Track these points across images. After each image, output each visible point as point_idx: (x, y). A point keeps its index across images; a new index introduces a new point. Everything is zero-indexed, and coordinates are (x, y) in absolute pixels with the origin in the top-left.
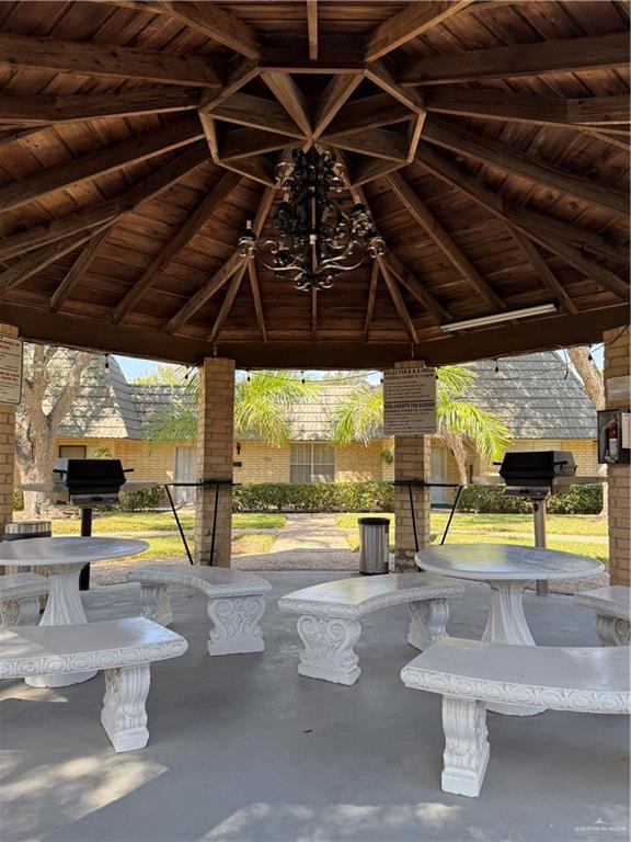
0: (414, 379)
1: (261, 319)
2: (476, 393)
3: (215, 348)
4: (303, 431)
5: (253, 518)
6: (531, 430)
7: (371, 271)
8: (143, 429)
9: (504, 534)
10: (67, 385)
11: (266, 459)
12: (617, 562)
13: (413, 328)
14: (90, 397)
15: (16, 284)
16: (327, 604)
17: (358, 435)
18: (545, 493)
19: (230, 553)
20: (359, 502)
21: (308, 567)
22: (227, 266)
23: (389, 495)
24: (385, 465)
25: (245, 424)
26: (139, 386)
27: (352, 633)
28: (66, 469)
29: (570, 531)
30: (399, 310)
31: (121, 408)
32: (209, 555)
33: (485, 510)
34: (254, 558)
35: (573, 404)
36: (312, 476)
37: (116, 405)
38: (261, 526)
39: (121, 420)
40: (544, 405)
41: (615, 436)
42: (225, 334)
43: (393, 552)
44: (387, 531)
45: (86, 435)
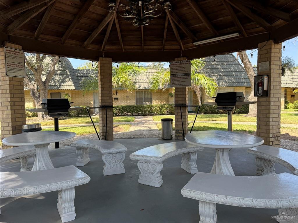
0: (182, 65)
1: (121, 41)
2: (204, 70)
3: (103, 54)
4: (140, 86)
5: (123, 118)
6: (223, 84)
7: (165, 20)
8: (81, 86)
9: (213, 122)
10: (50, 70)
11: (127, 96)
12: (260, 134)
13: (182, 44)
14: (60, 74)
15: (18, 27)
16: (149, 157)
17: (160, 87)
18: (233, 108)
19: (113, 132)
20: (161, 111)
21: (142, 137)
22: (106, 19)
23: (172, 109)
24: (170, 98)
25: (118, 84)
26: (78, 70)
27: (160, 167)
28: (46, 103)
29: (237, 120)
30: (176, 37)
31: (72, 79)
32: (105, 134)
33: (206, 113)
34: (123, 134)
35: (239, 74)
36: (144, 102)
37: (70, 77)
38: (125, 121)
39: (72, 83)
40: (228, 74)
41: (261, 86)
42: (107, 48)
43: (174, 130)
44: (172, 123)
45: (60, 89)
